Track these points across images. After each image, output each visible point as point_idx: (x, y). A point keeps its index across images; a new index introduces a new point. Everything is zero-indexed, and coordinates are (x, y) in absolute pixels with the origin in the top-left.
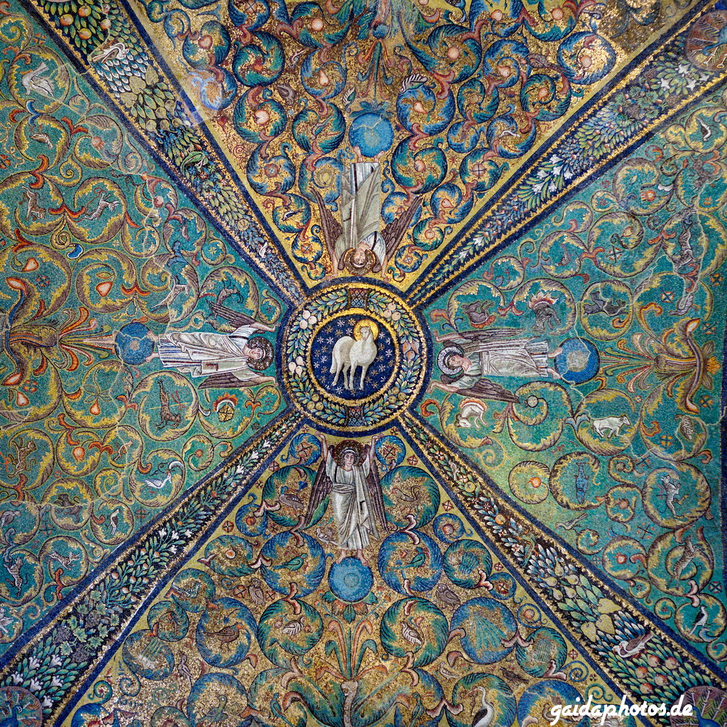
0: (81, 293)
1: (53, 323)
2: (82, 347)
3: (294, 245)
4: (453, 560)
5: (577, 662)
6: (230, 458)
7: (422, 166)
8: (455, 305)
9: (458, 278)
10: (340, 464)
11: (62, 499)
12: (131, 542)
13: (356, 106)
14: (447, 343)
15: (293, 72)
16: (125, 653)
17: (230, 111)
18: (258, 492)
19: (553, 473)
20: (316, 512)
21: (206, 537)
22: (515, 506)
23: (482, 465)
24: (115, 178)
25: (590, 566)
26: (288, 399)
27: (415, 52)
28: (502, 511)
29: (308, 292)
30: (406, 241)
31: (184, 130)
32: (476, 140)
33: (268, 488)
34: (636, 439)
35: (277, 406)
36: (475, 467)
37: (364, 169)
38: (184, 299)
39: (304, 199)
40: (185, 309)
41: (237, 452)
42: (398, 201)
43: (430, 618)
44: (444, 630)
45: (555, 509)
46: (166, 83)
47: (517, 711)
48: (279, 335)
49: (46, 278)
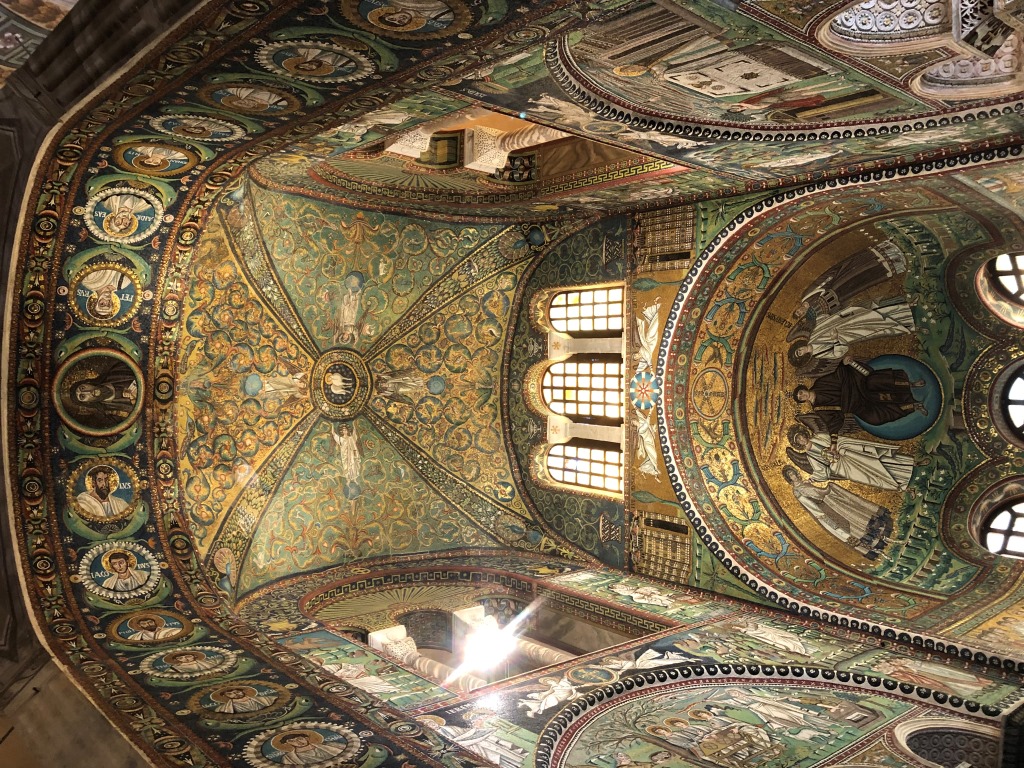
0: (334, 519)
1: (347, 530)
2: (356, 515)
3: (297, 417)
4: (428, 340)
5: (476, 290)
6: (386, 439)
7: (267, 359)
8: (320, 337)
9: (310, 336)
10: (386, 389)
11: (414, 514)
12: (426, 481)
13: (241, 395)
15: (227, 429)
16: (471, 481)
17: (248, 459)
18: (398, 425)
19: (398, 295)
20: (408, 400)
21: (419, 448)
22: (408, 312)
23: (390, 325)
24: (287, 513)
25: (437, 281)
26: (359, 414)
27: (217, 366)
28: (409, 317)
29: (315, 408)
30: (295, 363)
31: (261, 482)
32: (256, 331)
34: (390, 256)
35: (363, 419)
36: (390, 328)
37: (268, 388)
38: (330, 470)
39: (281, 414)
40: (334, 469)
41: (383, 436)
42: (280, 368)
43: (452, 353)
44: (458, 346)
45: (413, 295)
46: (244, 495)
47: (492, 318)
48: (335, 421)
49: (330, 537)
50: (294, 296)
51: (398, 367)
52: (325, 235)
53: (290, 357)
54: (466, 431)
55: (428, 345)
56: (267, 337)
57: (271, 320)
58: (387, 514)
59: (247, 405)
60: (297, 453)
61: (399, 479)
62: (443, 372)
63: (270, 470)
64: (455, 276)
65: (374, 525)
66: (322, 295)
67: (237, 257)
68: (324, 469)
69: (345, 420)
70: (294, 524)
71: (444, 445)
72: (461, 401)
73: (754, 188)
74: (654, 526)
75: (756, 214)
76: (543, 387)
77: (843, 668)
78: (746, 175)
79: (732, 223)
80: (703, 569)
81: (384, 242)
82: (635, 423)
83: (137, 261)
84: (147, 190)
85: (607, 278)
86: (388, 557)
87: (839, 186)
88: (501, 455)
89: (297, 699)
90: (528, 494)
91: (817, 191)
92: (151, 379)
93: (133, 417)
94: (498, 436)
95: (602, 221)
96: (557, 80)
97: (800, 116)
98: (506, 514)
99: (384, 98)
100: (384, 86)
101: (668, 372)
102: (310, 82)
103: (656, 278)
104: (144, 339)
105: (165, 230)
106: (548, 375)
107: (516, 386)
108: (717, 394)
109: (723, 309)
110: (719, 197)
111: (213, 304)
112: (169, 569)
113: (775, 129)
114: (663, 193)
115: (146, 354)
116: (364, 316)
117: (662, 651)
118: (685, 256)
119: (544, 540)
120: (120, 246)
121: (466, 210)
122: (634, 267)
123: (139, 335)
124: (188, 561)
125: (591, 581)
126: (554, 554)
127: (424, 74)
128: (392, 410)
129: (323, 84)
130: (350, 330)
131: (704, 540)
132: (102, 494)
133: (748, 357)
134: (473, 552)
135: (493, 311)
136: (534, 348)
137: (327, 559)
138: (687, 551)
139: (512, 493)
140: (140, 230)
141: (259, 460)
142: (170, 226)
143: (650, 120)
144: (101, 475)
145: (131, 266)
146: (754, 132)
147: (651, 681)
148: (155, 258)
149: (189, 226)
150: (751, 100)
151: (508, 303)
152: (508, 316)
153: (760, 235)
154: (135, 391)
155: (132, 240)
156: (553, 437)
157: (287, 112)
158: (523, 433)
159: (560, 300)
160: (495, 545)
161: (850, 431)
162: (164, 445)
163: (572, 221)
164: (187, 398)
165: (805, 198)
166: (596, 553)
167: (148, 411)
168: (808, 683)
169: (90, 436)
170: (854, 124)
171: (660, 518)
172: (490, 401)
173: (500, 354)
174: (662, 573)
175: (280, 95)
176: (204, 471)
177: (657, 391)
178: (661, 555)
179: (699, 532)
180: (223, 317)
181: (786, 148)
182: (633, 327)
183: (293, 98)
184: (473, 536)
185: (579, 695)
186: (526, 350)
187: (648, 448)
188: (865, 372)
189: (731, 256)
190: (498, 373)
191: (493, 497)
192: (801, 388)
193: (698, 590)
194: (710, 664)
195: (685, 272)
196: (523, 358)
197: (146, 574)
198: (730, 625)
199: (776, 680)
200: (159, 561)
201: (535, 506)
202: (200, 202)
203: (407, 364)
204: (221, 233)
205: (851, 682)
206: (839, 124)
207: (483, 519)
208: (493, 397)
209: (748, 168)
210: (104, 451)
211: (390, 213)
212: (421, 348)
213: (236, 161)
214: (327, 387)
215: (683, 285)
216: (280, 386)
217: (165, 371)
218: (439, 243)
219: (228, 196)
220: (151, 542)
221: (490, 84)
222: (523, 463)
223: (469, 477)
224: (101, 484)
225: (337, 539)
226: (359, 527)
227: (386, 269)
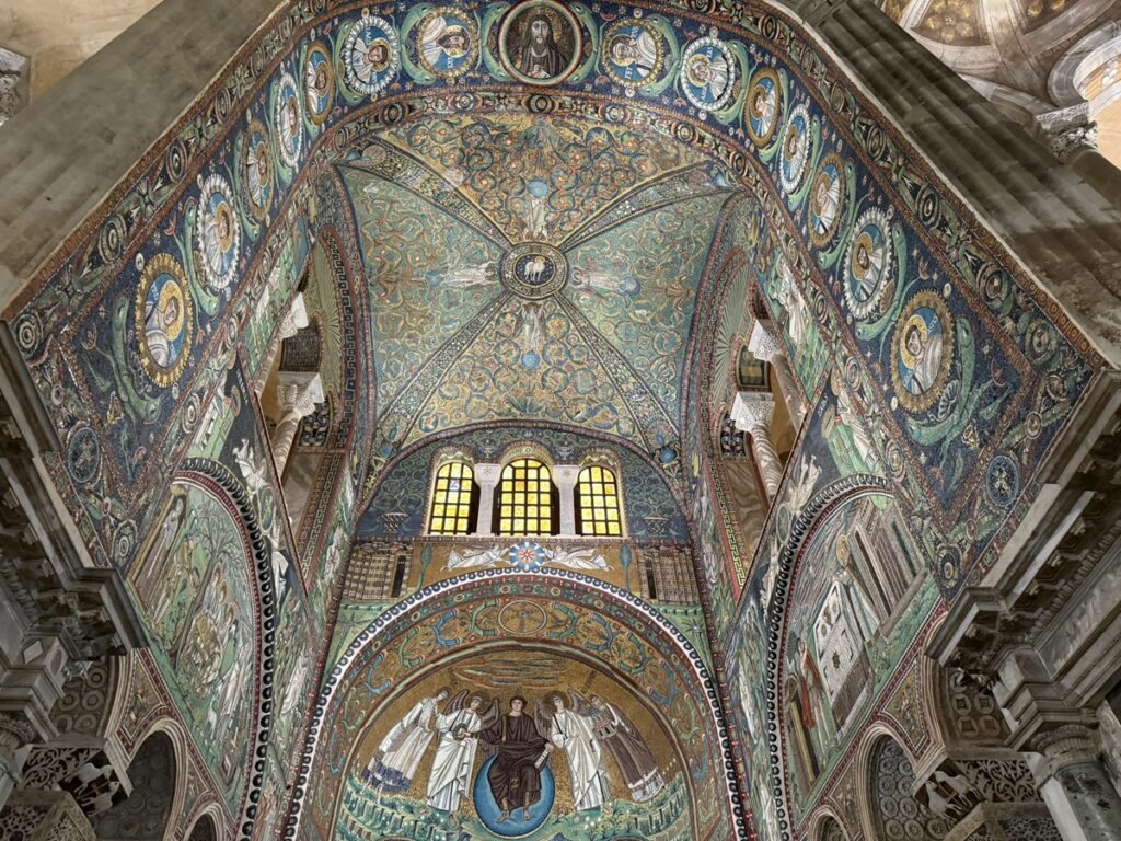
0: (407, 261)
1: (396, 273)
2: (411, 281)
3: (505, 229)
4: (573, 352)
5: (619, 399)
6: (481, 312)
7: (562, 202)
8: (580, 253)
12: (440, 348)
14: (575, 269)
15: (498, 163)
16: (440, 391)
17: (468, 181)
18: (493, 323)
19: (617, 326)
20: (517, 333)
21: (471, 343)
22: (600, 334)
23: (588, 318)
24: (416, 216)
25: (628, 363)
26: (506, 287)
27: (558, 155)
29: (513, 246)
30: (556, 229)
31: (446, 192)
32: (589, 193)
33: (498, 322)
35: (501, 290)
37: (535, 203)
38: (455, 258)
39: (508, 213)
43: (561, 375)
44: (568, 380)
45: (616, 340)
46: (435, 176)
47: (592, 413)
48: (501, 264)
49: (390, 256)
50: (619, 230)
51: (548, 324)
52: (675, 261)
53: (562, 224)
54: (487, 386)
55: (569, 353)
56: (583, 204)
57: (598, 207)
58: (410, 311)
59: (519, 182)
60: (472, 228)
61: (443, 323)
62: (543, 367)
63: (457, 201)
64: (632, 380)
65: (400, 298)
66: (619, 255)
67: (660, 178)
68: (456, 253)
69: (501, 274)
70: (404, 223)
71: (474, 366)
72: (515, 382)
73: (718, 659)
74: (399, 566)
75: (693, 661)
76: (526, 460)
77: (270, 751)
78: (730, 653)
79: (684, 639)
80: (357, 613)
81: (666, 315)
82: (497, 547)
83: (664, 83)
84: (732, 96)
85: (630, 521)
86: (370, 311)
87: (721, 740)
88: (464, 420)
89: (258, 226)
90: (426, 445)
91: (716, 719)
92: (550, 92)
93: (516, 73)
94: (481, 417)
95: (684, 518)
96: (837, 483)
97: (793, 705)
98: (408, 423)
99: (826, 324)
100: (839, 325)
101: (544, 578)
102: (844, 256)
103: (632, 567)
104: (588, 87)
105: (691, 111)
106: (538, 465)
107: (528, 434)
108: (522, 624)
109: (602, 629)
110: (707, 626)
111: (617, 154)
112: (371, 103)
113: (779, 681)
114: (711, 574)
115: (574, 88)
116: (598, 295)
117: (286, 576)
118: (653, 595)
119: (383, 460)
120: (678, 69)
121: (694, 391)
122: (641, 547)
123: (593, 83)
124: (377, 120)
125: (346, 505)
126: (370, 469)
127: (852, 363)
128: (509, 316)
129: (842, 269)
130: (585, 281)
131: (385, 613)
132: (443, 41)
133: (556, 653)
134: (372, 391)
135: (600, 413)
136: (564, 452)
137: (369, 254)
138: (375, 597)
139: (427, 430)
140: (694, 89)
141: (466, 192)
142: (696, 117)
143: (791, 565)
144: (461, 40)
145: (659, 79)
146: (777, 663)
147: (260, 567)
148: (666, 101)
149: (694, 134)
150: (810, 662)
151: (606, 428)
152: (594, 428)
153: (673, 666)
154: (539, 76)
155: (683, 80)
156: (480, 469)
157: (811, 232)
158: (484, 441)
159: (608, 477)
160: (378, 413)
161: (480, 750)
162: (488, 102)
163: (683, 488)
164: (529, 124)
165: (708, 709)
166: (371, 509)
167: (520, 88)
168: (256, 717)
169: (499, 33)
170: (784, 755)
171: (407, 570)
172: (514, 410)
173: (558, 420)
174: (353, 573)
175: (831, 228)
176: (459, 138)
177: (527, 568)
178: (370, 572)
179: (394, 607)
180: (604, 163)
181: (761, 692)
182: (587, 545)
183: (828, 240)
184: (387, 392)
185: (251, 498)
186: (562, 444)
187: (474, 560)
188: (538, 764)
189: (653, 637)
190: (541, 418)
191: (424, 412)
192: (525, 703)
193: (337, 608)
194: (275, 622)
195: (638, 594)
196: (554, 441)
197: (367, 80)
198: (306, 640)
199: (258, 686)
200: (379, 93)
201: (414, 451)
202: (717, 146)
203: (551, 333)
204: (684, 164)
205: (256, 758)
206: (783, 741)
207: (403, 402)
208: (518, 412)
209: (738, 655)
210: (484, 44)
211: (693, 321)
212: (565, 346)
213: (757, 181)
214: (532, 258)
215: (625, 592)
216: (535, 214)
217: (557, 106)
218: (663, 366)
219: (720, 172)
220: (396, 85)
221: (832, 421)
222: (455, 441)
223: (443, 389)
224: (452, 40)
225: (388, 263)
226: (399, 284)
227: (641, 316)
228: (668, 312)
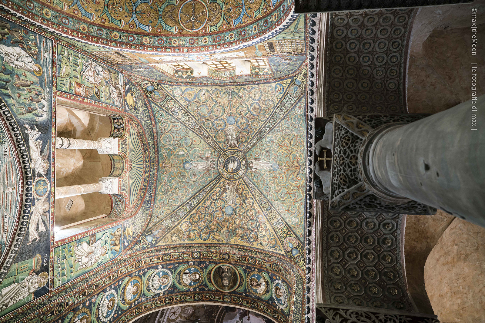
0: (286, 177)
1: (291, 171)
2: (286, 166)
3: (245, 187)
4: (211, 125)
5: (185, 105)
6: (256, 144)
7: (220, 203)
8: (212, 176)
9: (212, 181)
10: (234, 143)
11: (289, 135)
12: (274, 127)
13: (232, 216)
14: (214, 168)
15: (245, 223)
16: (274, 105)
17: (257, 214)
18: (250, 137)
19: (192, 143)
20: (238, 134)
21: (260, 128)
22: (199, 136)
23: (206, 144)
24: (280, 200)
25: (184, 125)
26: (245, 156)
27: (221, 227)
28: (202, 135)
29: (242, 178)
30: (222, 189)
31: (266, 210)
32: (209, 209)
33: (249, 138)
34: (175, 150)
35: (247, 155)
36: (208, 144)
38: (266, 176)
39: (243, 197)
40: (265, 174)
41: (255, 145)
42: (224, 197)
43: (215, 113)
44: (212, 111)
45: (191, 135)
46: (270, 220)
47: (197, 96)
49: (293, 180)
50: (196, 191)
52: (170, 181)
53: (220, 191)
54: (252, 105)
55: (213, 125)
56: (211, 203)
57: (205, 201)
58: (287, 149)
59: (237, 213)
60: (258, 189)
61: (273, 141)
62: (224, 117)
63: (263, 205)
64: (180, 117)
66: (194, 179)
67: (179, 223)
68: (265, 179)
70: (285, 198)
71: (258, 116)
72: (238, 108)
81: (170, 153)
83: (178, 271)
88: (262, 87)
92: (221, 261)
94: (253, 88)
98: (289, 92)
104: (207, 263)
105: (165, 266)
111: (198, 230)
115: (212, 262)
116: (202, 158)
119: (299, 79)
120: (173, 277)
123: (206, 265)
128: (243, 141)
130: (209, 163)
132: (259, 285)
135: (193, 96)
137: (302, 182)
139: (280, 85)
140: (166, 274)
141: (258, 209)
142: (163, 265)
144: (252, 283)
148: (176, 265)
149: (162, 259)
151: (188, 89)
152: (194, 87)
154: (225, 266)
155: (171, 274)
162: (244, 259)
164: (232, 240)
167: (232, 263)
169: (240, 283)
171: (268, 49)
172: (237, 91)
173: (214, 88)
176: (259, 237)
180: (203, 224)
184: (300, 109)
190: (223, 88)
191: (282, 95)
195: (125, 52)
197: (282, 288)
200: (279, 279)
202: (151, 261)
204: (169, 235)
207: (292, 102)
208: (235, 90)
210: (245, 280)
211: (158, 151)
212: (215, 128)
214: (234, 171)
216: (231, 196)
217: (218, 256)
218: (166, 128)
219: (151, 244)
220: (274, 278)
224: (255, 284)
225: (295, 176)
226: (291, 164)
227: (181, 151)
228: (170, 154)
